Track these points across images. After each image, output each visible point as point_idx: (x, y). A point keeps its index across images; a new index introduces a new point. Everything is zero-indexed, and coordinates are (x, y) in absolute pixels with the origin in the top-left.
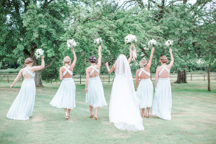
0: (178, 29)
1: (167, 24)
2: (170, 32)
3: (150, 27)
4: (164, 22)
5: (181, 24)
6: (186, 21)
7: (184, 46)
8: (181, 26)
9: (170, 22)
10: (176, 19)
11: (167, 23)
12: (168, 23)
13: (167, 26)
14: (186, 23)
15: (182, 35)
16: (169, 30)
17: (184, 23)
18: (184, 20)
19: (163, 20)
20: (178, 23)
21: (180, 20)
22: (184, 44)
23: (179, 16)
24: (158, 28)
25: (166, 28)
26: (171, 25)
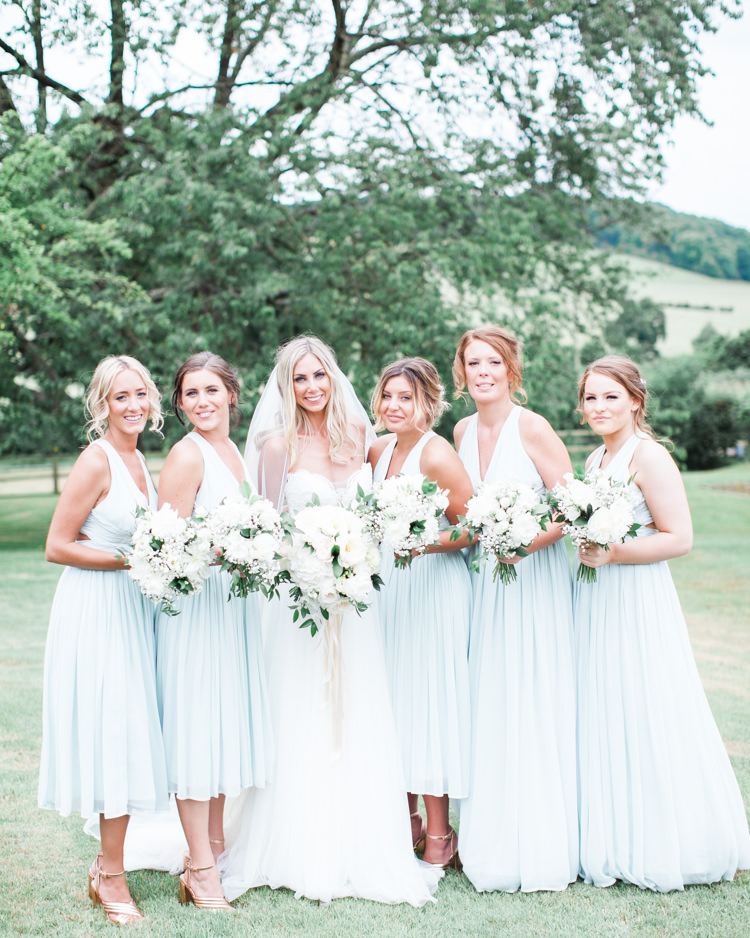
0: (204, 237)
1: (146, 210)
2: (163, 249)
3: (64, 225)
4: (132, 202)
5: (216, 211)
6: (238, 195)
7: (230, 320)
8: (218, 219)
9: (157, 200)
10: (191, 185)
11: (144, 204)
12: (149, 203)
13: (147, 222)
14: (238, 204)
15: (222, 264)
16: (158, 238)
17: (231, 206)
18: (231, 190)
19: (126, 190)
20: (201, 207)
21: (208, 189)
22: (229, 309)
23: (203, 172)
24: (106, 232)
25: (145, 230)
26: (166, 215)
